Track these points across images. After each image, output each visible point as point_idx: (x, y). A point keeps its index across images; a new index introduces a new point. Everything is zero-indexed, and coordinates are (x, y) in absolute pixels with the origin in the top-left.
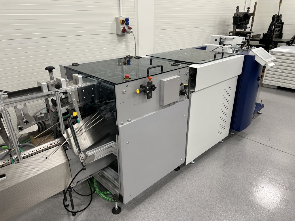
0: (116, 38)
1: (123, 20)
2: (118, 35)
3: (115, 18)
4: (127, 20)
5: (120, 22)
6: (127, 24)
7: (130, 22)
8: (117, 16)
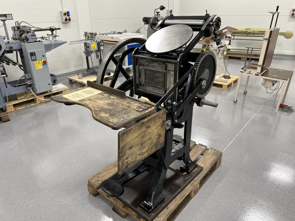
1: (65, 13)
2: (62, 23)
3: (59, 11)
4: (68, 13)
5: (63, 14)
6: (69, 15)
7: (70, 14)
8: (61, 10)
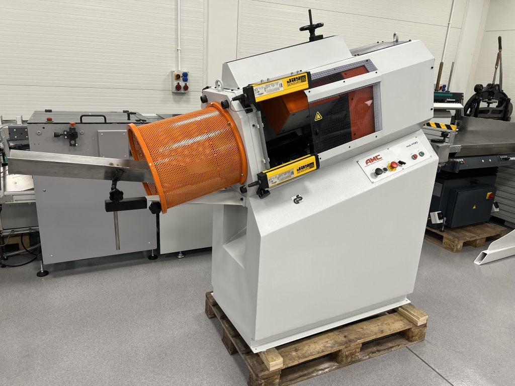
0: (171, 96)
